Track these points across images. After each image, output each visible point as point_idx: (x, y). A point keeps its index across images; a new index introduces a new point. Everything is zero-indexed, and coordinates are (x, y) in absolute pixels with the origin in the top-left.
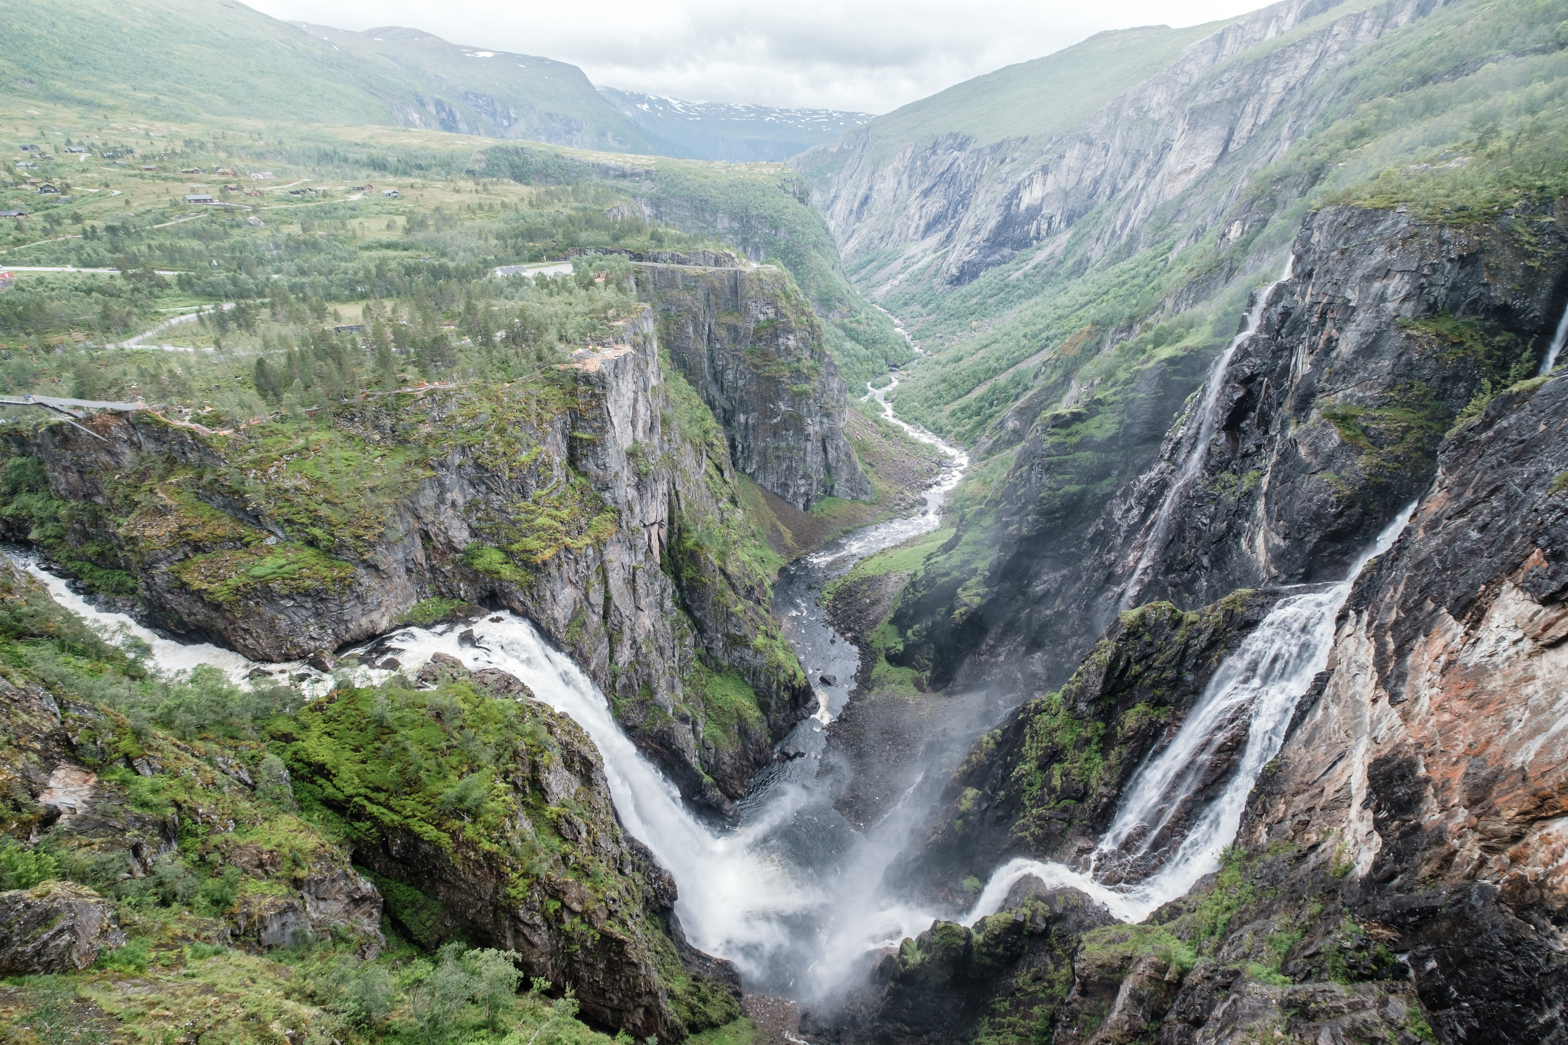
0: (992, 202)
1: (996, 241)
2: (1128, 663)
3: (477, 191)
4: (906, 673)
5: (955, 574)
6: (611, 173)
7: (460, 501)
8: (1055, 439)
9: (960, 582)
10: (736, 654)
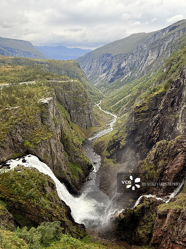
0: (116, 66)
1: (117, 74)
2: (159, 152)
3: (12, 67)
4: (111, 160)
5: (119, 139)
6: (39, 63)
7: (20, 132)
8: (137, 111)
9: (120, 141)
10: (77, 159)
